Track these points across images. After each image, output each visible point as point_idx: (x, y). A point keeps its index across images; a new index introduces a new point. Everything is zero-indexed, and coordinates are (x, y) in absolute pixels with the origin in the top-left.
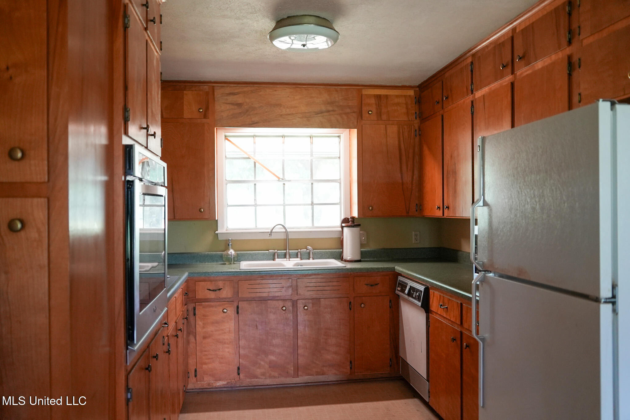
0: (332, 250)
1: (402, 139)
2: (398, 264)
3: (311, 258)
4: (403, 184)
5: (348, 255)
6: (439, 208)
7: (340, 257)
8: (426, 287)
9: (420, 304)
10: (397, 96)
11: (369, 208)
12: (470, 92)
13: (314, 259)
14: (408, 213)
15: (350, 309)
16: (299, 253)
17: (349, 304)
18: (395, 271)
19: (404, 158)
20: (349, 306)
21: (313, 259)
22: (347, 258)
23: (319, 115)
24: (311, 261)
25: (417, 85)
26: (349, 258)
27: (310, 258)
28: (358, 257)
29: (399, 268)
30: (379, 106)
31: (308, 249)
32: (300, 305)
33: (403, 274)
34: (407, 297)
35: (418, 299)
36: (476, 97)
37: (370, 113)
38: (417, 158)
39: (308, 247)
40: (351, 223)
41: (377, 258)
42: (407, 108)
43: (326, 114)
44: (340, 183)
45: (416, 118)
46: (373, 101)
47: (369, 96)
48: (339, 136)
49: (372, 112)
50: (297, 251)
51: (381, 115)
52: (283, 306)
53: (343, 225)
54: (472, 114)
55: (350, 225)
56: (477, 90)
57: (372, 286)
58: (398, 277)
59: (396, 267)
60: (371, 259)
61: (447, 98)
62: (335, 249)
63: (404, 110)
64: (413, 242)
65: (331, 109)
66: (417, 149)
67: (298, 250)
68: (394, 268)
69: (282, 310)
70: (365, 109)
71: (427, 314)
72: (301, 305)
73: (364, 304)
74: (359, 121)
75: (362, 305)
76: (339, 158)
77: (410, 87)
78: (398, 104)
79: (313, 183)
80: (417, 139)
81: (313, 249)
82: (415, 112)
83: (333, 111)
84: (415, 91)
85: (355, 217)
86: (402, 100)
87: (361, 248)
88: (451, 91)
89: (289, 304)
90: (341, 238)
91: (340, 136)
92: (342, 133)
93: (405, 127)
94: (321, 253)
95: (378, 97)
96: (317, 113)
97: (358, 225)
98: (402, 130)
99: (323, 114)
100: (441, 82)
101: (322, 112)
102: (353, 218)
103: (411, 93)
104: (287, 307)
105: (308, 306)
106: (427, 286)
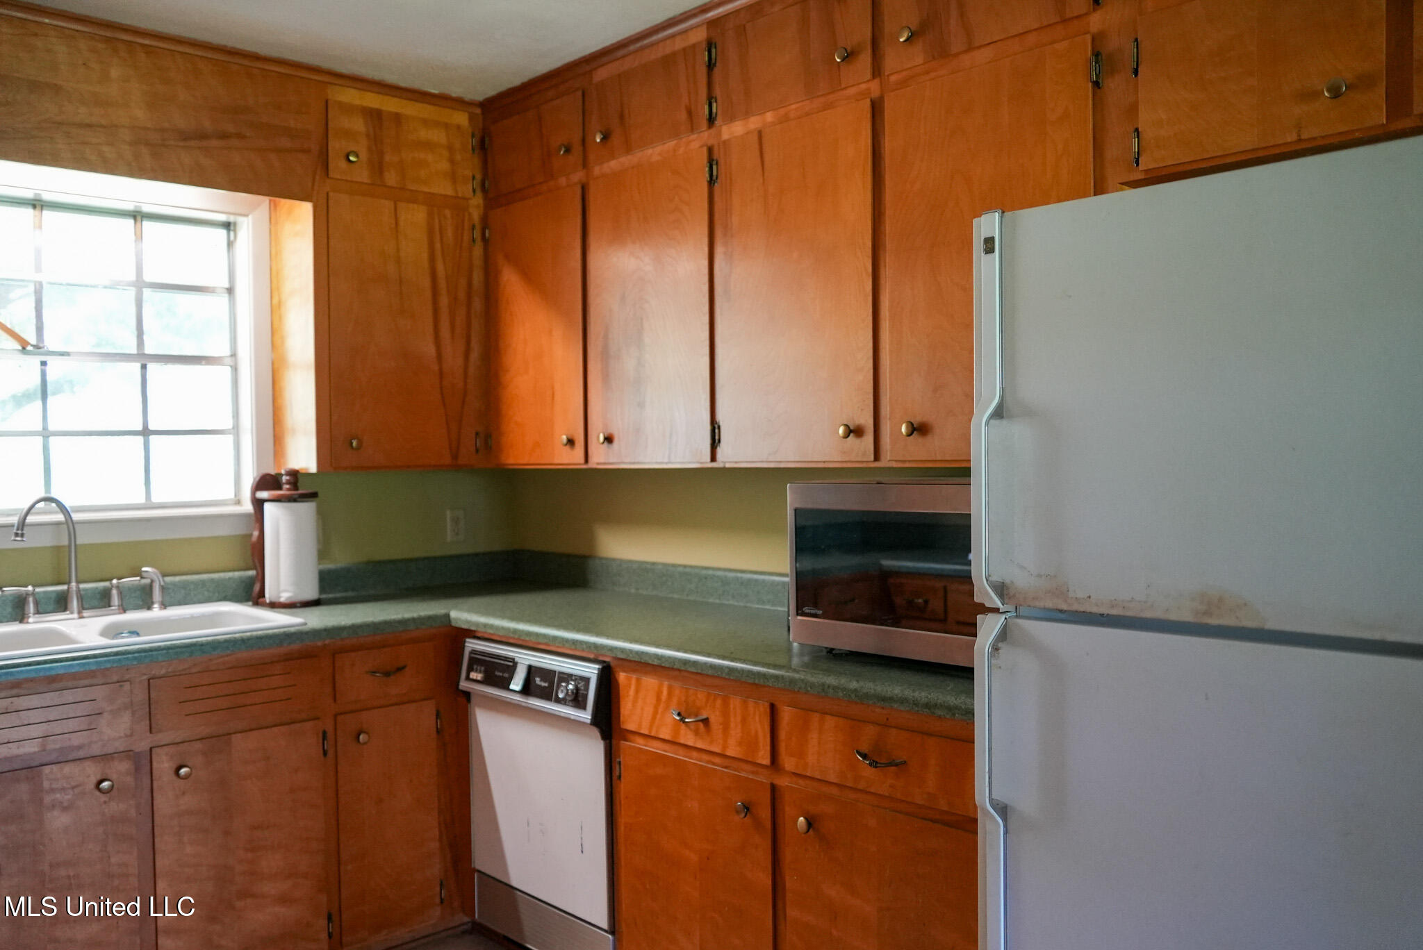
0: (222, 575)
1: (438, 246)
2: (460, 601)
3: (156, 606)
4: (441, 374)
5: (282, 587)
6: (571, 442)
7: (253, 593)
8: (605, 665)
9: (586, 716)
10: (426, 122)
11: (352, 443)
12: (704, 123)
13: (165, 608)
14: (455, 457)
15: (325, 753)
16: (114, 592)
17: (321, 741)
18: (451, 626)
19: (444, 301)
20: (321, 744)
21: (164, 606)
22: (280, 597)
23: (193, 143)
24: (156, 612)
25: (480, 98)
26: (284, 597)
27: (153, 603)
28: (311, 593)
29: (463, 614)
30: (376, 142)
31: (144, 575)
32: (163, 764)
33: (479, 629)
34: (518, 698)
35: (577, 700)
36: (725, 136)
37: (352, 158)
38: (478, 304)
39: (144, 569)
40: (288, 490)
41: (353, 590)
42: (452, 161)
43: (215, 143)
44: (235, 369)
45: (474, 191)
46: (358, 124)
47: (348, 109)
48: (227, 226)
49: (357, 156)
50: (107, 584)
51: (381, 172)
52: (99, 777)
53: (263, 495)
54: (712, 181)
55: (282, 496)
56: (731, 118)
57: (387, 674)
58: (465, 642)
59: (454, 614)
60: (338, 595)
61: (605, 138)
62: (230, 571)
63: (444, 165)
64: (449, 539)
65: (231, 128)
66: (478, 277)
67: (111, 580)
68: (447, 616)
69: (98, 793)
70: (335, 145)
71: (608, 741)
72: (166, 765)
73: (365, 732)
74: (317, 178)
75: (361, 737)
76: (230, 291)
77: (459, 103)
78: (428, 146)
79: (146, 365)
80: (478, 251)
81: (164, 575)
82: (471, 174)
83: (240, 136)
84: (472, 118)
85: (301, 471)
86: (438, 136)
87: (319, 564)
88: (622, 117)
89: (121, 768)
90: (251, 535)
91: (235, 224)
92: (246, 215)
93: (448, 212)
94: (184, 586)
95: (375, 116)
96: (185, 136)
97: (312, 496)
98: (440, 221)
99: (205, 143)
100: (580, 93)
101: (203, 136)
102: (294, 474)
103: (461, 118)
104: (114, 777)
105: (189, 764)
106: (604, 662)
